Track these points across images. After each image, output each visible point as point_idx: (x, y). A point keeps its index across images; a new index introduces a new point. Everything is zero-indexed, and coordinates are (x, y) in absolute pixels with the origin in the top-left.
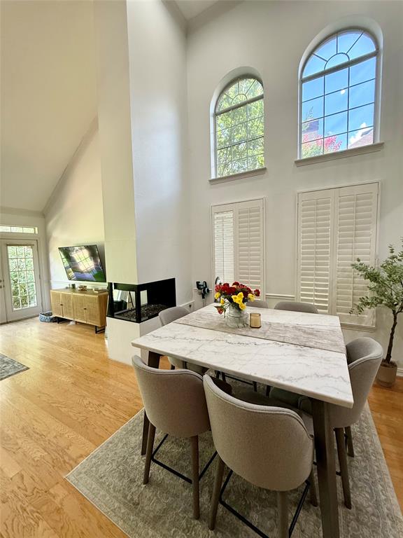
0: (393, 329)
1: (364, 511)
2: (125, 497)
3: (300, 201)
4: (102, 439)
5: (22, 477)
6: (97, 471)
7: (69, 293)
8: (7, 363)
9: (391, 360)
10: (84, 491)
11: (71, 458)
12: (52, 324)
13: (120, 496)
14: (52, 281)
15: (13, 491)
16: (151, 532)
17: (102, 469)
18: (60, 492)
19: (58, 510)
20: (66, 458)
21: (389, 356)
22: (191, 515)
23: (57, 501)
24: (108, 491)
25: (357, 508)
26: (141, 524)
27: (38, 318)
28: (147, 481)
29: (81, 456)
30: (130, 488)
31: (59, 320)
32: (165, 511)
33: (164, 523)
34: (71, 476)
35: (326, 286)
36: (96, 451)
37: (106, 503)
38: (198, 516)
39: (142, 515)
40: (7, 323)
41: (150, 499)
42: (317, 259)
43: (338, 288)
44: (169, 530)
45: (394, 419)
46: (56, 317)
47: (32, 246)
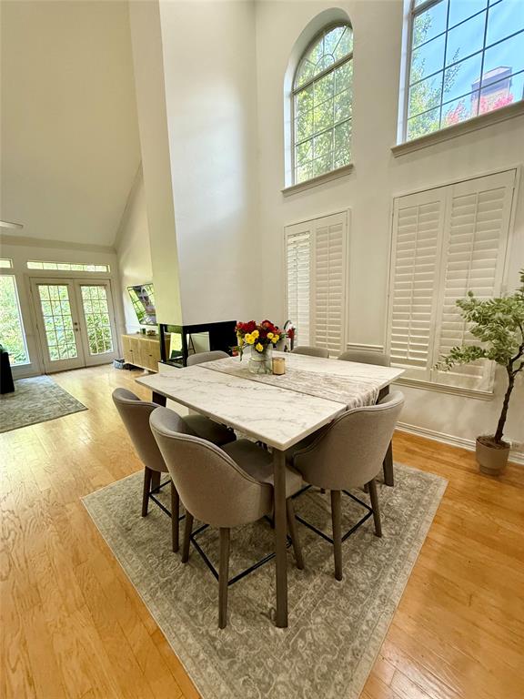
0: (507, 396)
1: (355, 586)
2: (121, 523)
3: (396, 209)
4: (124, 475)
5: (49, 492)
6: (108, 499)
7: (140, 337)
8: (72, 403)
9: (504, 439)
10: (91, 511)
11: (91, 485)
12: (125, 371)
13: (118, 521)
14: (126, 325)
15: (39, 501)
16: (130, 552)
17: (112, 498)
18: (72, 508)
19: (66, 521)
20: (88, 485)
21: (499, 433)
22: (171, 548)
23: (68, 514)
24: (110, 515)
25: (348, 582)
26: (125, 544)
27: (113, 365)
28: (145, 514)
29: (101, 486)
30: (128, 517)
31: (130, 368)
32: (150, 540)
33: (145, 548)
34: (85, 499)
35: (426, 333)
36: (115, 484)
37: (104, 523)
38: (176, 549)
39: (129, 538)
40: (86, 367)
41: (141, 529)
42: (415, 294)
43: (442, 336)
44: (146, 554)
45: (470, 511)
46: (128, 364)
47: (105, 286)
